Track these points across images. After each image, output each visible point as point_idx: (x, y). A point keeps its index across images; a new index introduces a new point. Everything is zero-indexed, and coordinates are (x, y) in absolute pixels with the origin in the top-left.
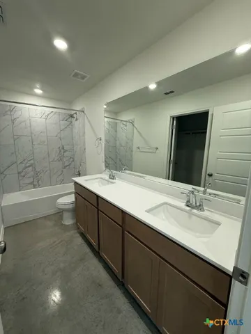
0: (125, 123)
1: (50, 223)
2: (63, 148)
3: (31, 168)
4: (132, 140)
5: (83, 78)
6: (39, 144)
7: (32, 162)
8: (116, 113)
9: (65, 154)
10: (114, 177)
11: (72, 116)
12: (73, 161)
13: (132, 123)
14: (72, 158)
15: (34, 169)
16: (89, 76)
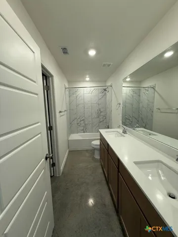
0: (147, 89)
1: (87, 155)
2: (100, 110)
3: (83, 122)
4: (153, 103)
5: (109, 65)
6: (87, 108)
7: (84, 118)
8: (140, 82)
9: (101, 114)
10: (126, 132)
11: (105, 90)
12: (106, 118)
13: (153, 88)
14: (105, 116)
15: (84, 122)
16: (112, 63)
